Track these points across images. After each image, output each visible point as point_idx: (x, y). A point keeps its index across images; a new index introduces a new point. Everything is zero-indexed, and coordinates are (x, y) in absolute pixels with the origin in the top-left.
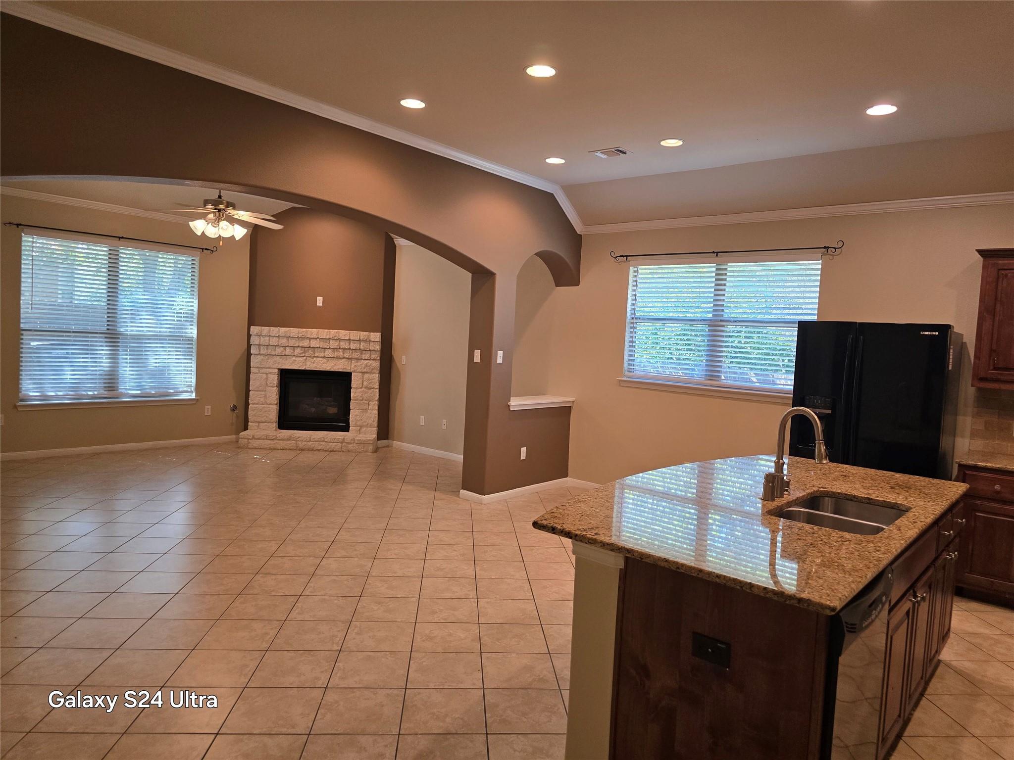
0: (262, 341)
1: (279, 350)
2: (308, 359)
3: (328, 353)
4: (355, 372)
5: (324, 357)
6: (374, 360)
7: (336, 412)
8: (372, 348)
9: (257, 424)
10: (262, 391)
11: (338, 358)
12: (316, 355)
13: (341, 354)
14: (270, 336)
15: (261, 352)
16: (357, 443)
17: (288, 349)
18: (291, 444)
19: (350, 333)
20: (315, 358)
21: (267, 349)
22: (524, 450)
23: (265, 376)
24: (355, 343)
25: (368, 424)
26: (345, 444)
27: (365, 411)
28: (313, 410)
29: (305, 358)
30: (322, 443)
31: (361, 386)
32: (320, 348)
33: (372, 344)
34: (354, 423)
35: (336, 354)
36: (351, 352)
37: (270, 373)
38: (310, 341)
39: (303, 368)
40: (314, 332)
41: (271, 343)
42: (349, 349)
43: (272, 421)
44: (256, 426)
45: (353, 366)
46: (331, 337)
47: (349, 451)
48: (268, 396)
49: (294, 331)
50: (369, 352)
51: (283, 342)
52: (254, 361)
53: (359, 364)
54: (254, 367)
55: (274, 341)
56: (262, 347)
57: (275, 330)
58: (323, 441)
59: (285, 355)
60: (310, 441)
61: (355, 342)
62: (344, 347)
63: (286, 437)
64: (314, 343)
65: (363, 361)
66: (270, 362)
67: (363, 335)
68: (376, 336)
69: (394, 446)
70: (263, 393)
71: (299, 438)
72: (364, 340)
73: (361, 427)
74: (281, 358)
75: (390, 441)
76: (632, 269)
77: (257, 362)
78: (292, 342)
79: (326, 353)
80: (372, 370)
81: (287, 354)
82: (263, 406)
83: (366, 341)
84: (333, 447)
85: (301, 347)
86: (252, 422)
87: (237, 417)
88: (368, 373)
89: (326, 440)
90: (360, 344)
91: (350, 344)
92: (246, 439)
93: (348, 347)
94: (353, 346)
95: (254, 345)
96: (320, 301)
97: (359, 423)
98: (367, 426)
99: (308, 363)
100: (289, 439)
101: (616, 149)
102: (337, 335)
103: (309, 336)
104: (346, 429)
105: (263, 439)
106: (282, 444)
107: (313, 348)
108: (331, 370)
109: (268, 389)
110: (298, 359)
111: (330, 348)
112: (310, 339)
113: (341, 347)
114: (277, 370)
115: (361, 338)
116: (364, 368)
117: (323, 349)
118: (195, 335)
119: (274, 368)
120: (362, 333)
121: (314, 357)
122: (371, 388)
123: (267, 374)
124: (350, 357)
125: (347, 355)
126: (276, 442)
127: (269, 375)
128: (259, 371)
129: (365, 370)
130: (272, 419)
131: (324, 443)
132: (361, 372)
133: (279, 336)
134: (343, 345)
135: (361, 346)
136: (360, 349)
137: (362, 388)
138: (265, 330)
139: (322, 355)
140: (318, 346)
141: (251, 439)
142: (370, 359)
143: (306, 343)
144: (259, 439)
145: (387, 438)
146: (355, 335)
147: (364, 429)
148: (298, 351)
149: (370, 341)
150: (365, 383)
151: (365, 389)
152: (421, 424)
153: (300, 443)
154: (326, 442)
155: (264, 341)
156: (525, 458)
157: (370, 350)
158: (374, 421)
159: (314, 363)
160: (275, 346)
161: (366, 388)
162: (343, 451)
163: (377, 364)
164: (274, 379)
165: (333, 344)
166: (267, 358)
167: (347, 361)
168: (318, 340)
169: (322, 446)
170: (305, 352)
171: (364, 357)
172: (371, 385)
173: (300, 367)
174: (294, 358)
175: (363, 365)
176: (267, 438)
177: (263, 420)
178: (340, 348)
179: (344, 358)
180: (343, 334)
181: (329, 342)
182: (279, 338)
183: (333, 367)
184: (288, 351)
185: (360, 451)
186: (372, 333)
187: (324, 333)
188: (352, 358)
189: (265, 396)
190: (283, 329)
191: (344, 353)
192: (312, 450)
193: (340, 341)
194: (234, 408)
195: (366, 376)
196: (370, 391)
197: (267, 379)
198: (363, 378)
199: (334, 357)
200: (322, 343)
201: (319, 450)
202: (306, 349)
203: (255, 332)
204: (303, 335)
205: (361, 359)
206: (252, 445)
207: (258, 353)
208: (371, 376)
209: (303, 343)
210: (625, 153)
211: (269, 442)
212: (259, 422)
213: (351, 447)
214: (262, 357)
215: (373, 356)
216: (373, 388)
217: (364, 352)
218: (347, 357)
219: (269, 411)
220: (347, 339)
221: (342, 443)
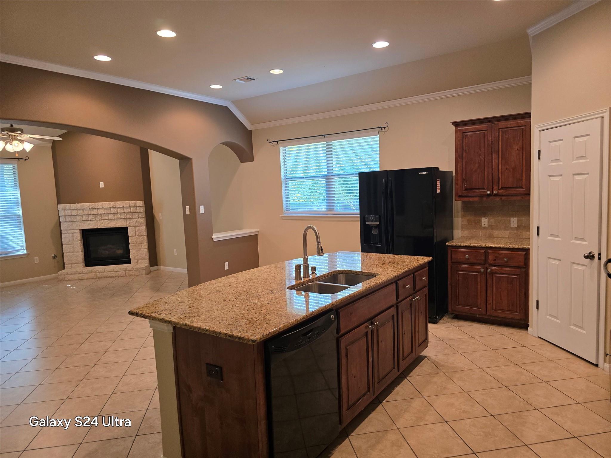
0: (66, 213)
1: (78, 218)
2: (98, 221)
3: (111, 216)
4: (129, 227)
5: (108, 219)
6: (141, 218)
7: (122, 252)
8: (139, 211)
9: (71, 265)
10: (71, 244)
11: (118, 219)
12: (103, 218)
13: (119, 216)
14: (71, 210)
15: (67, 220)
16: (135, 270)
17: (84, 217)
18: (93, 275)
19: (123, 202)
20: (103, 221)
21: (71, 218)
22: (226, 264)
23: (71, 235)
25: (142, 258)
26: (127, 271)
27: (139, 250)
28: (107, 252)
29: (96, 221)
30: (112, 272)
31: (135, 235)
32: (105, 214)
33: (138, 208)
34: (133, 258)
35: (116, 217)
36: (125, 214)
37: (75, 233)
38: (98, 210)
39: (96, 228)
40: (99, 204)
41: (73, 214)
42: (124, 213)
43: (80, 262)
44: (70, 266)
45: (128, 223)
46: (111, 206)
47: (130, 276)
48: (75, 247)
49: (86, 205)
50: (137, 213)
51: (81, 212)
52: (63, 226)
53: (131, 221)
54: (63, 230)
55: (74, 213)
56: (67, 217)
57: (74, 206)
58: (113, 271)
59: (83, 221)
60: (105, 272)
61: (127, 208)
62: (120, 212)
63: (89, 271)
64: (101, 212)
65: (134, 219)
66: (74, 226)
67: (132, 203)
68: (141, 203)
69: (161, 269)
70: (72, 245)
71: (97, 271)
72: (133, 206)
73: (138, 260)
74: (80, 223)
75: (159, 267)
76: (281, 149)
77: (65, 227)
78: (86, 212)
79: (109, 217)
80: (141, 224)
81: (84, 220)
82: (73, 253)
83: (134, 207)
84: (120, 274)
85: (93, 214)
86: (66, 264)
87: (58, 262)
88: (138, 226)
89: (115, 270)
90: (131, 209)
91: (124, 210)
92: (63, 275)
93: (123, 212)
94: (126, 211)
95: (62, 216)
96: (102, 185)
97: (136, 258)
98: (142, 259)
99: (99, 224)
100: (91, 272)
101: (246, 77)
102: (115, 205)
103: (97, 207)
104: (129, 262)
105: (75, 274)
106: (87, 276)
107: (100, 214)
108: (115, 227)
109: (75, 242)
110: (91, 222)
111: (111, 213)
112: (98, 209)
113: (119, 212)
114: (79, 231)
115: (131, 205)
116: (135, 224)
117: (107, 215)
118: (21, 214)
119: (77, 229)
120: (131, 202)
121: (102, 220)
122: (141, 236)
123: (73, 233)
124: (125, 217)
125: (123, 216)
126: (83, 275)
127: (74, 234)
128: (67, 232)
129: (136, 225)
130: (80, 261)
131: (114, 272)
132: (134, 226)
133: (77, 209)
134: (120, 211)
135: (132, 210)
136: (131, 212)
137: (135, 236)
138: (68, 206)
139: (107, 218)
140: (103, 213)
141: (66, 275)
142: (139, 218)
143: (95, 212)
144: (70, 274)
145: (157, 265)
146: (126, 203)
147: (140, 261)
148: (91, 217)
149: (136, 206)
150: (137, 233)
151: (138, 237)
152: (175, 254)
153: (98, 274)
154: (115, 271)
155: (68, 213)
156: (228, 269)
157: (137, 212)
158: (146, 256)
159: (102, 224)
160: (76, 215)
161: (138, 235)
162: (127, 276)
163: (143, 221)
164: (78, 236)
165: (113, 211)
166: (71, 223)
167: (124, 220)
168: (103, 209)
169: (113, 274)
170: (95, 217)
171: (134, 216)
172: (141, 234)
173: (93, 227)
174: (89, 222)
175: (134, 222)
177: (74, 262)
178: (118, 213)
179: (121, 219)
180: (119, 204)
181: (111, 210)
182: (77, 211)
183: (115, 224)
184: (84, 218)
185: (138, 275)
186: (137, 202)
187: (106, 204)
188: (126, 218)
189: (73, 247)
190: (79, 205)
191: (121, 216)
192: (107, 277)
193: (117, 209)
194: (55, 257)
195: (137, 228)
196: (141, 237)
197: (73, 236)
198: (135, 230)
199: (115, 219)
200: (105, 211)
201: (111, 277)
202: (96, 215)
203: (61, 208)
204: (92, 207)
205: (133, 218)
206: (67, 279)
207: (65, 221)
208: (141, 228)
209: (93, 212)
210: (254, 80)
211: (78, 275)
212: (71, 264)
213: (131, 273)
214: (68, 223)
215: (140, 216)
216: (143, 235)
217: (134, 213)
218: (123, 218)
219: (77, 256)
220: (122, 206)
221: (125, 271)
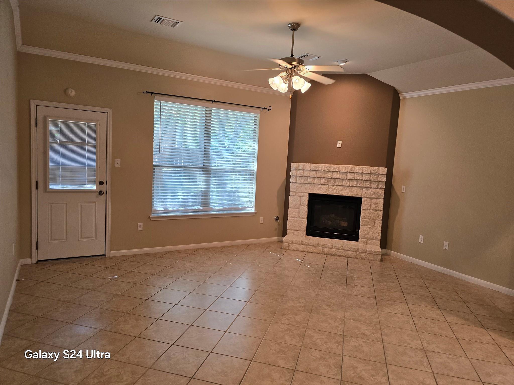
0: (298, 173)
1: (310, 180)
2: (330, 186)
3: (346, 183)
4: (365, 197)
5: (342, 186)
6: (380, 189)
7: (347, 225)
8: (380, 180)
9: (293, 231)
10: (297, 208)
11: (353, 186)
12: (336, 184)
13: (355, 183)
14: (304, 170)
15: (297, 181)
16: (368, 253)
17: (316, 179)
18: (319, 249)
19: (363, 168)
20: (335, 187)
21: (302, 179)
23: (299, 198)
24: (366, 176)
25: (373, 238)
26: (358, 253)
27: (372, 227)
29: (328, 186)
30: (340, 250)
31: (369, 208)
32: (339, 178)
33: (380, 176)
34: (362, 236)
35: (351, 184)
36: (363, 182)
37: (303, 196)
38: (332, 174)
39: (326, 193)
40: (335, 167)
41: (305, 175)
42: (362, 180)
44: (292, 232)
45: (363, 193)
46: (349, 171)
47: (361, 259)
48: (301, 212)
49: (321, 166)
50: (377, 182)
51: (313, 174)
52: (292, 187)
53: (368, 191)
54: (291, 192)
55: (307, 174)
56: (298, 178)
57: (307, 166)
58: (342, 249)
59: (314, 184)
60: (332, 248)
61: (367, 174)
62: (358, 178)
63: (315, 244)
64: (335, 176)
65: (371, 189)
66: (303, 188)
67: (373, 169)
68: (383, 170)
69: (392, 255)
70: (297, 210)
71: (324, 245)
72: (374, 173)
73: (368, 239)
74: (311, 186)
75: (388, 251)
77: (294, 188)
78: (319, 175)
79: (344, 183)
80: (379, 196)
81: (315, 183)
82: (297, 219)
83: (375, 174)
84: (350, 254)
85: (325, 178)
86: (289, 230)
87: (279, 225)
88: (375, 198)
89: (344, 249)
90: (370, 177)
91: (362, 176)
92: (287, 243)
93: (361, 179)
94: (365, 178)
95: (293, 176)
96: (339, 144)
97: (366, 236)
98: (373, 239)
99: (330, 190)
100: (318, 245)
102: (353, 169)
103: (332, 170)
104: (355, 238)
105: (299, 244)
106: (312, 249)
107: (334, 179)
108: (347, 195)
109: (301, 207)
110: (323, 187)
111: (347, 179)
112: (333, 172)
113: (356, 178)
114: (307, 195)
115: (372, 172)
116: (373, 195)
117: (342, 180)
118: (255, 170)
119: (306, 193)
120: (373, 168)
121: (335, 185)
122: (377, 210)
123: (300, 197)
124: (362, 186)
125: (360, 184)
126: (308, 247)
127: (302, 198)
128: (295, 194)
129: (373, 196)
130: (303, 229)
131: (343, 251)
132: (370, 198)
133: (310, 170)
134: (357, 177)
135: (372, 178)
136: (370, 180)
137: (369, 210)
138: (301, 165)
139: (341, 184)
140: (338, 177)
141: (291, 243)
142: (378, 188)
143: (329, 175)
144: (296, 243)
145: (386, 248)
146: (367, 169)
147: (370, 241)
148: (323, 181)
149: (378, 174)
150: (372, 206)
151: (372, 211)
152: (420, 241)
153: (325, 249)
154: (344, 250)
155: (300, 173)
157: (378, 181)
158: (378, 236)
159: (334, 190)
160: (307, 177)
161: (372, 210)
162: (357, 258)
163: (382, 192)
164: (305, 200)
165: (350, 176)
166: (301, 185)
167: (359, 189)
168: (338, 173)
169: (341, 252)
170: (328, 182)
171: (372, 186)
172: (377, 208)
173: (324, 192)
174: (320, 186)
175: (372, 193)
176: (302, 243)
177: (297, 229)
178: (354, 179)
179: (357, 187)
180: (358, 168)
181: (347, 174)
182: (310, 171)
183: (348, 193)
184: (316, 181)
185: (371, 259)
186: (380, 168)
187: (343, 168)
188: (363, 187)
189: (299, 212)
190: (313, 165)
191: (357, 183)
192: (334, 255)
193: (355, 174)
194: (277, 219)
195: (374, 201)
196: (376, 213)
197: (300, 200)
198: (371, 202)
199: (349, 186)
200: (341, 175)
201: (339, 256)
202: (329, 179)
203: (294, 167)
204: (327, 170)
205: (371, 188)
206: (292, 248)
207: (295, 182)
208: (378, 201)
209: (327, 175)
211: (303, 246)
212: (294, 230)
213: (363, 255)
214: (298, 184)
215: (380, 186)
216: (379, 210)
217: (373, 182)
218: (360, 186)
219: (302, 223)
220: (361, 172)
221: (356, 252)
